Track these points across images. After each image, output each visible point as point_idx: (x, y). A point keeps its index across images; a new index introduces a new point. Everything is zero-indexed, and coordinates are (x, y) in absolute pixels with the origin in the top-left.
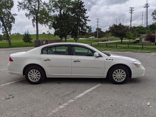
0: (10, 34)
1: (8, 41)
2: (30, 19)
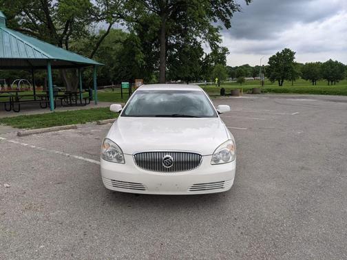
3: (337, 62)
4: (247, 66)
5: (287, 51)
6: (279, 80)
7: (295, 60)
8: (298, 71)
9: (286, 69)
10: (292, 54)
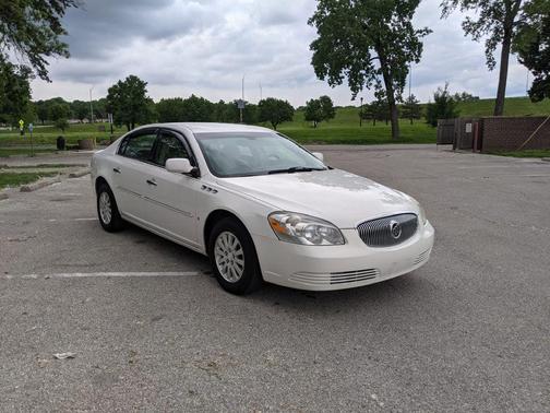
0: (399, 98)
1: (390, 122)
2: (480, 39)
3: (202, 99)
4: (59, 100)
5: (133, 79)
6: (127, 123)
7: (147, 95)
8: (153, 110)
9: (136, 108)
10: (142, 85)
